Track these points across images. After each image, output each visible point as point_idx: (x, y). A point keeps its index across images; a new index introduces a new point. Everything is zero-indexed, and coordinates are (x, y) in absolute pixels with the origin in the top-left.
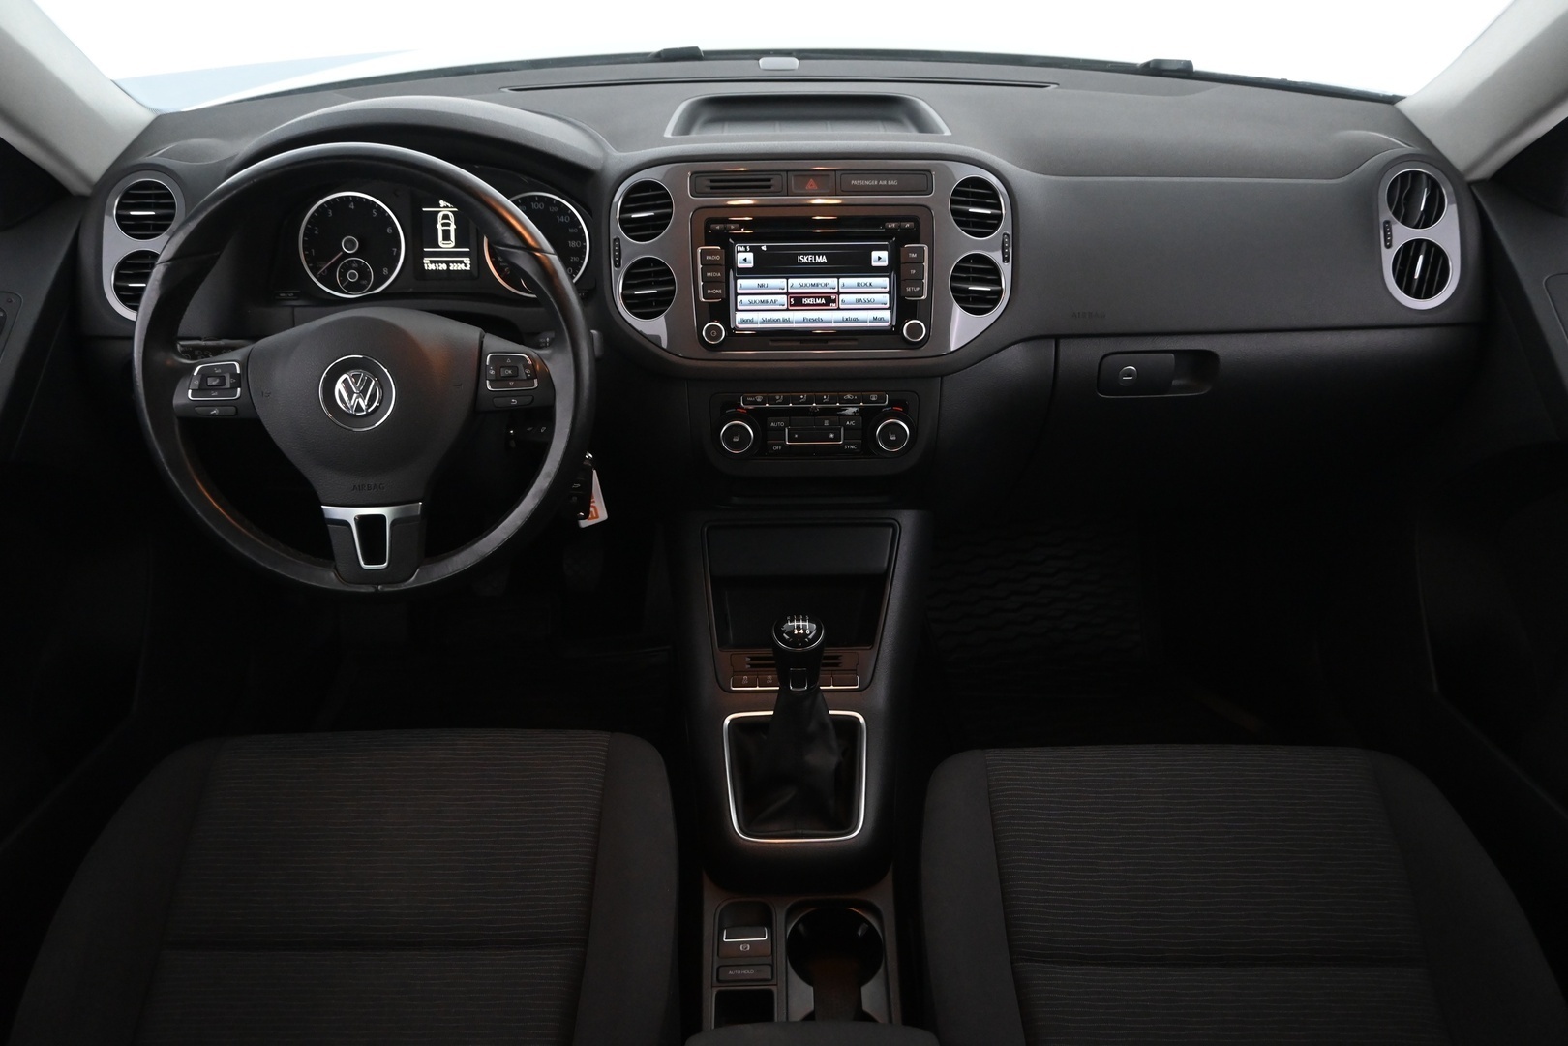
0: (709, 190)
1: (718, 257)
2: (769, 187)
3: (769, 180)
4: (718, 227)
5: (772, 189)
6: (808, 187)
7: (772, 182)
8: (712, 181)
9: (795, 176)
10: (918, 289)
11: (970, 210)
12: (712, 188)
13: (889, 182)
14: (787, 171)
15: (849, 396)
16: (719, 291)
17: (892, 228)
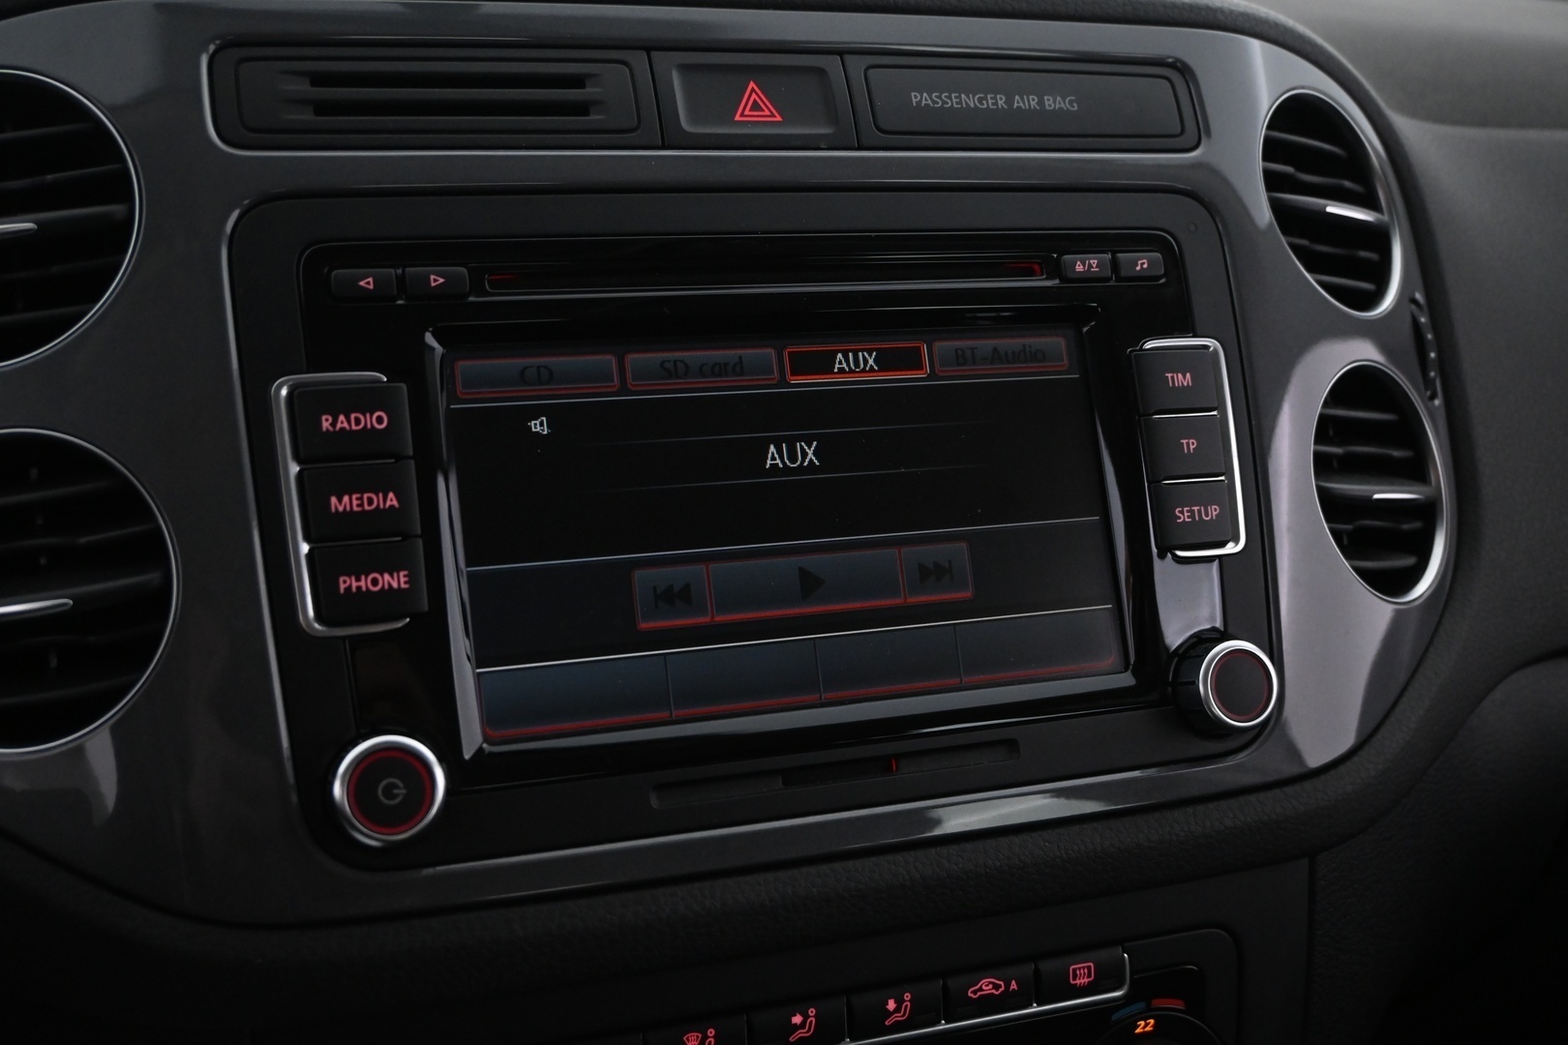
0: (307, 116)
1: (377, 420)
2: (582, 108)
3: (578, 81)
4: (367, 283)
5: (595, 118)
6: (743, 113)
7: (590, 91)
8: (318, 79)
9: (685, 69)
10: (1214, 511)
11: (1330, 209)
12: (322, 108)
13: (1050, 103)
14: (649, 48)
15: (986, 986)
16: (397, 581)
17: (1086, 278)
